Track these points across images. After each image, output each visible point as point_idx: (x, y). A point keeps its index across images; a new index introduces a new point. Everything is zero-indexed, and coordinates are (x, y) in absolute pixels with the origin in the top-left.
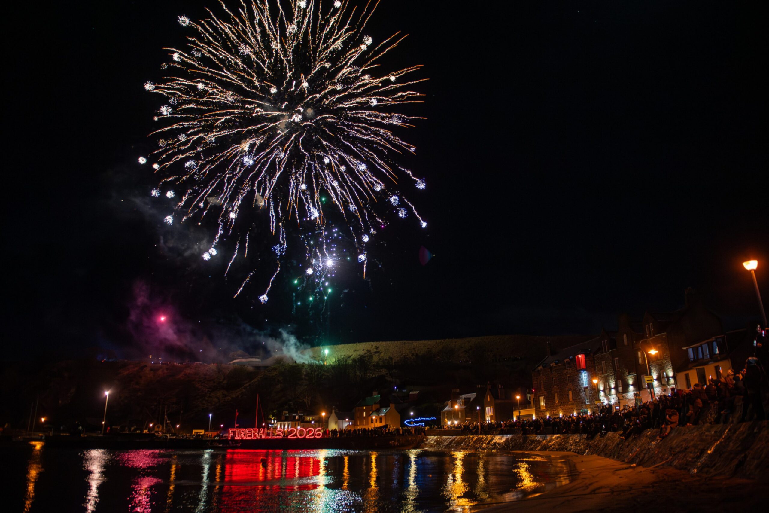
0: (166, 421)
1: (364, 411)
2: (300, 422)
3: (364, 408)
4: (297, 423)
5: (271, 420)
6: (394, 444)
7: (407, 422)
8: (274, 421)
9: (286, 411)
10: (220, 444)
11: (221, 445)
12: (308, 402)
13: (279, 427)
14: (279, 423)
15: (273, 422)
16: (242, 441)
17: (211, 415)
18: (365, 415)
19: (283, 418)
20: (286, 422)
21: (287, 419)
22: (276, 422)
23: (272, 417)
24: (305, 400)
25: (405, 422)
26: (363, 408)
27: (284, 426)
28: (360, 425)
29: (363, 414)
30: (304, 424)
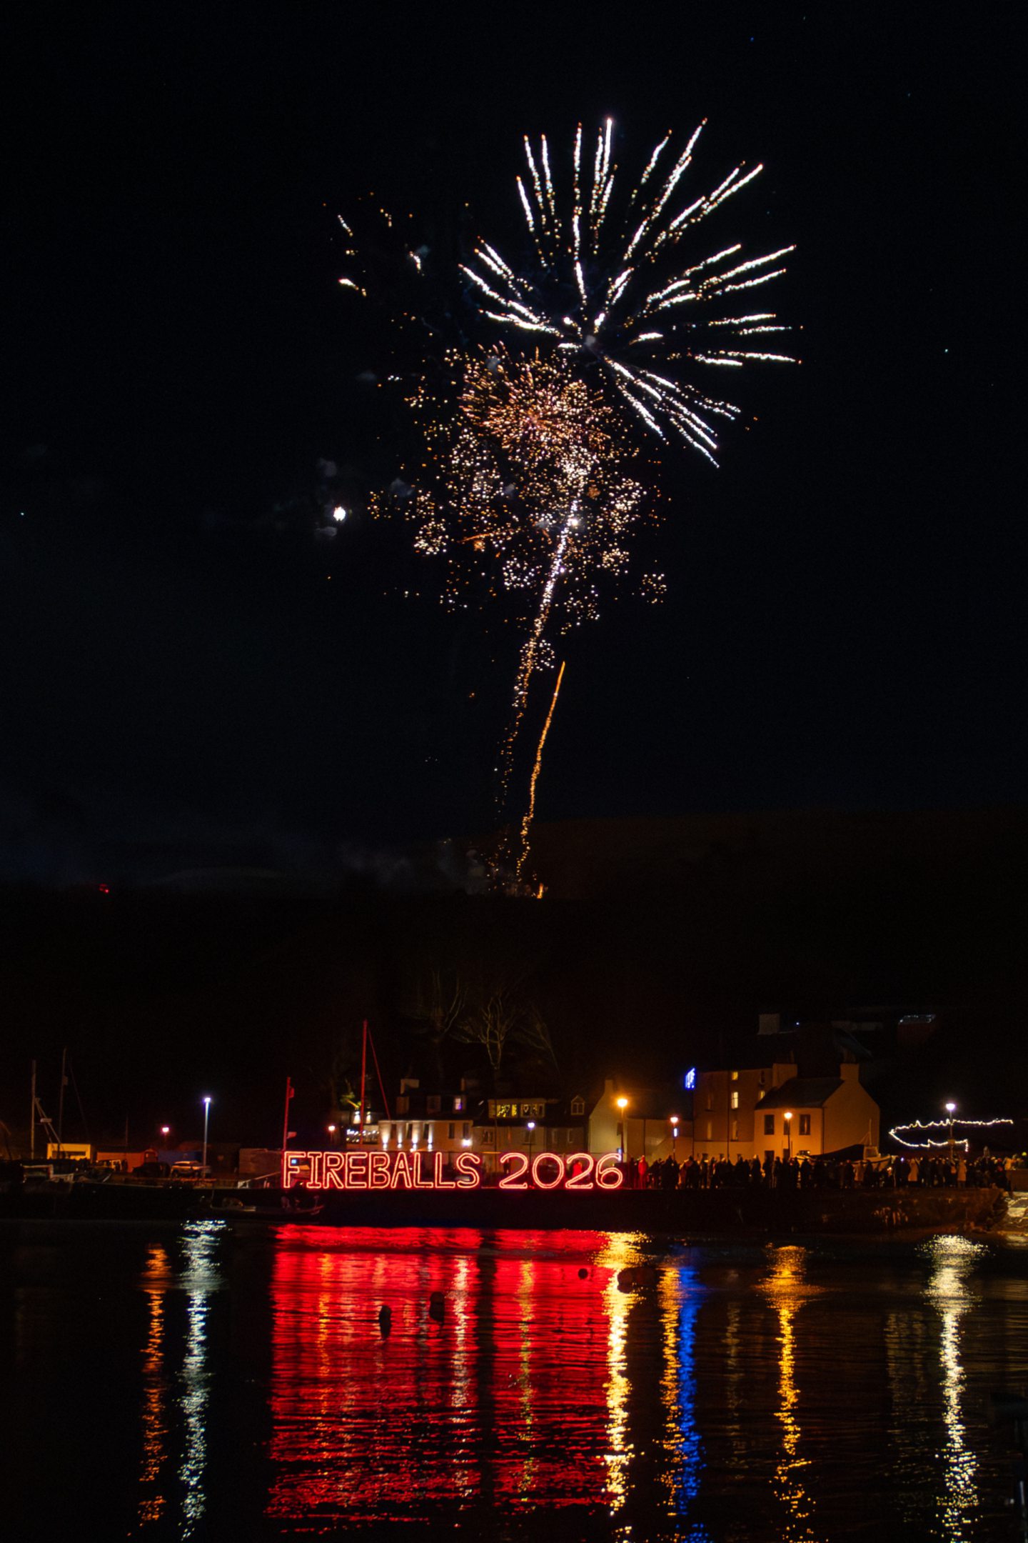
0: (37, 1119)
1: (733, 1086)
2: (471, 1123)
3: (735, 1076)
4: (459, 1124)
5: (351, 1110)
6: (891, 1219)
7: (899, 1133)
8: (363, 1117)
9: (412, 1077)
10: (247, 1204)
11: (253, 1210)
12: (494, 1047)
13: (386, 1138)
14: (386, 1124)
15: (357, 1119)
16: (332, 1194)
17: (207, 1100)
18: (735, 1104)
19: (403, 1104)
20: (416, 1122)
21: (417, 1111)
22: (369, 1118)
23: (356, 1101)
24: (485, 1040)
25: (892, 1132)
26: (730, 1076)
27: (408, 1136)
28: (716, 1139)
29: (730, 1100)
30: (487, 1129)
